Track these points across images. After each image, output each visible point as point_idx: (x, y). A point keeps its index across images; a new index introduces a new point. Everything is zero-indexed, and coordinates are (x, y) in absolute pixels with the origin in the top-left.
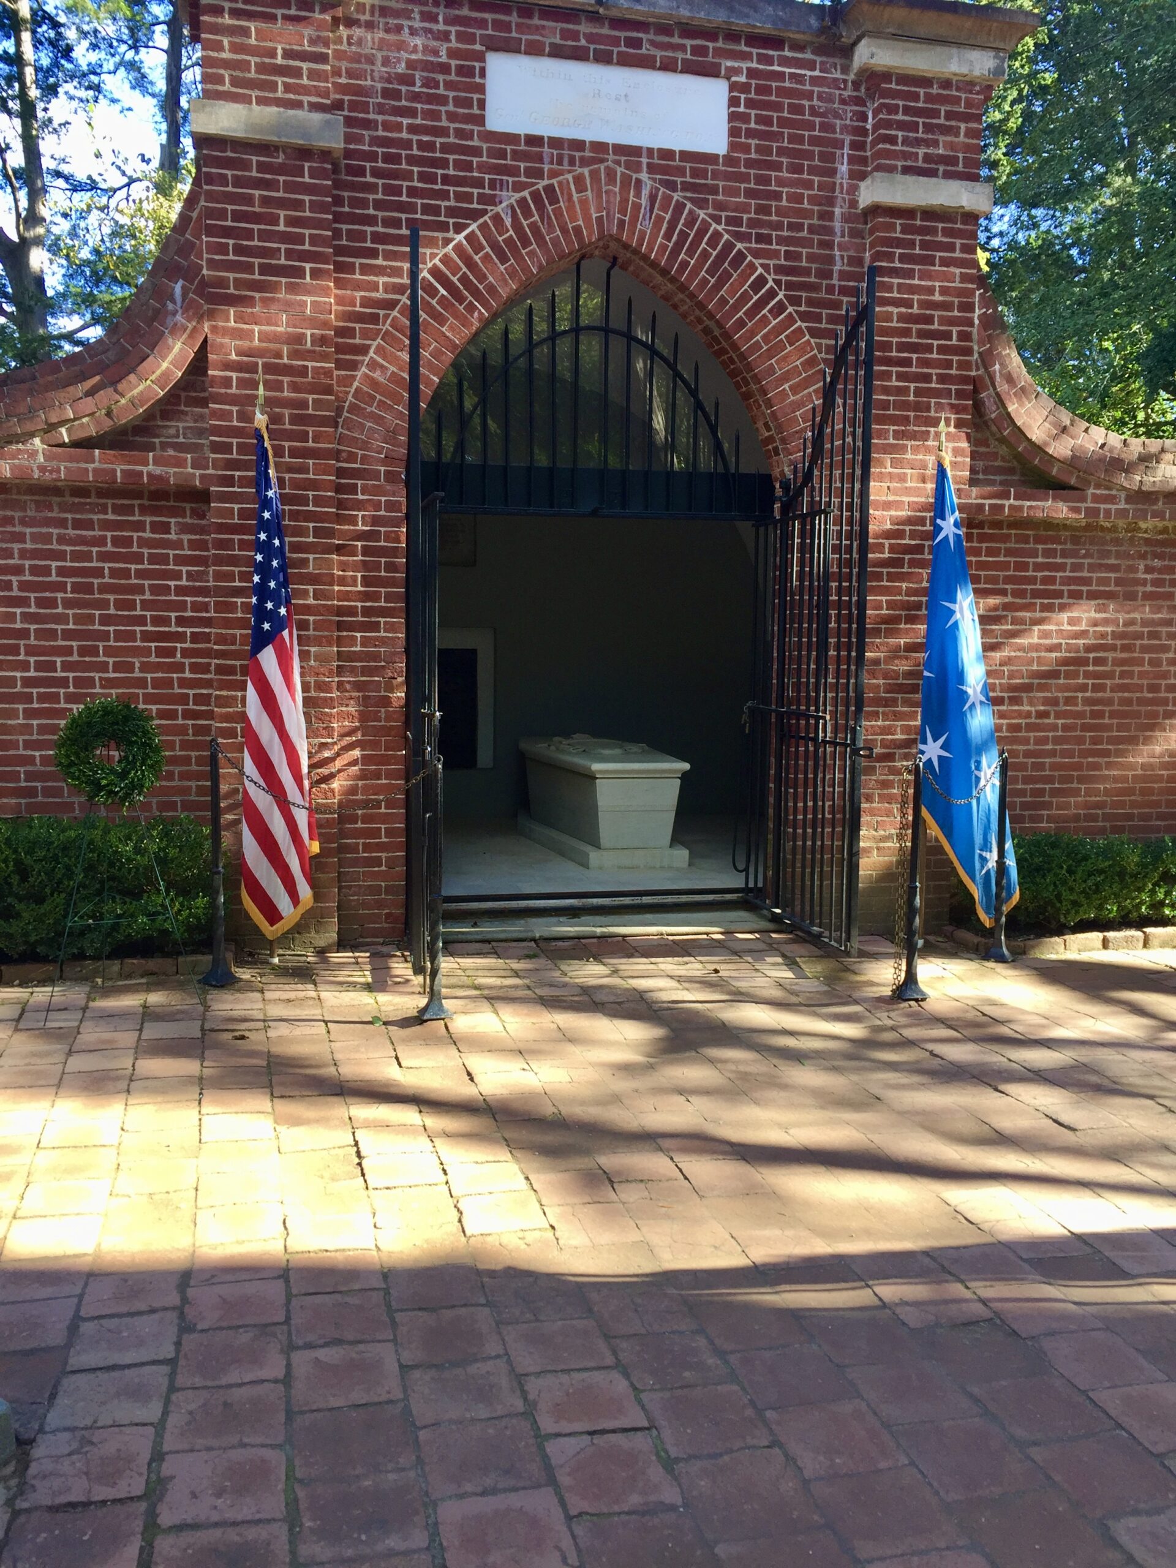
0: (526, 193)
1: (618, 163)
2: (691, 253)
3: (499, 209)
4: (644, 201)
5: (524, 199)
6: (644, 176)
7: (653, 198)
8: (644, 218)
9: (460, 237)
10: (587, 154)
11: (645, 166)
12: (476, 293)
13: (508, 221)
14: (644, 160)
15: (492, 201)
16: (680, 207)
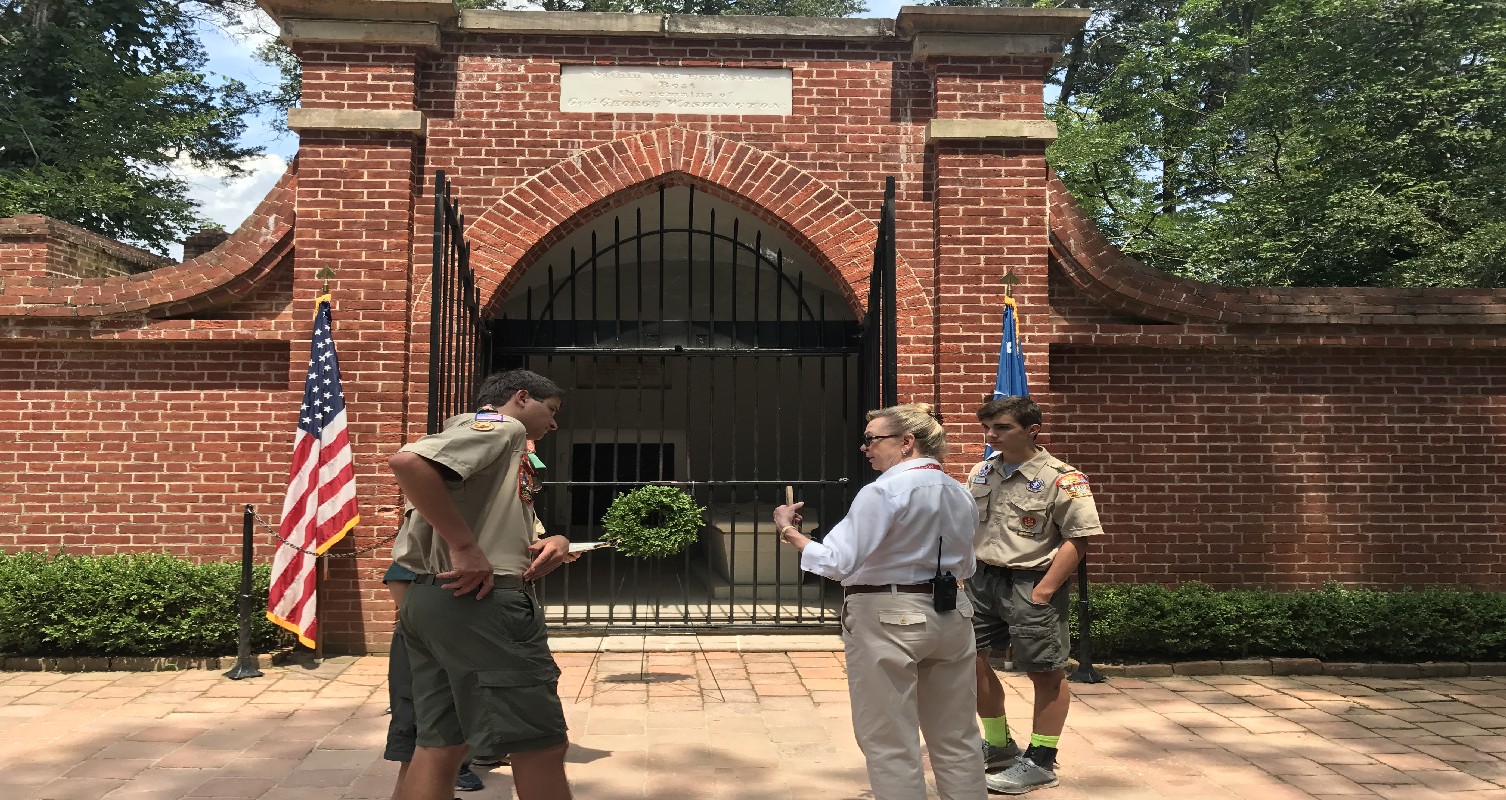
0: (596, 149)
1: (685, 126)
2: (755, 178)
3: (570, 159)
4: (709, 148)
5: (595, 152)
6: (709, 132)
7: (717, 147)
8: (709, 158)
9: (535, 177)
10: (654, 121)
11: (710, 127)
12: (548, 211)
13: (579, 166)
14: (709, 124)
15: (564, 155)
16: (743, 151)
